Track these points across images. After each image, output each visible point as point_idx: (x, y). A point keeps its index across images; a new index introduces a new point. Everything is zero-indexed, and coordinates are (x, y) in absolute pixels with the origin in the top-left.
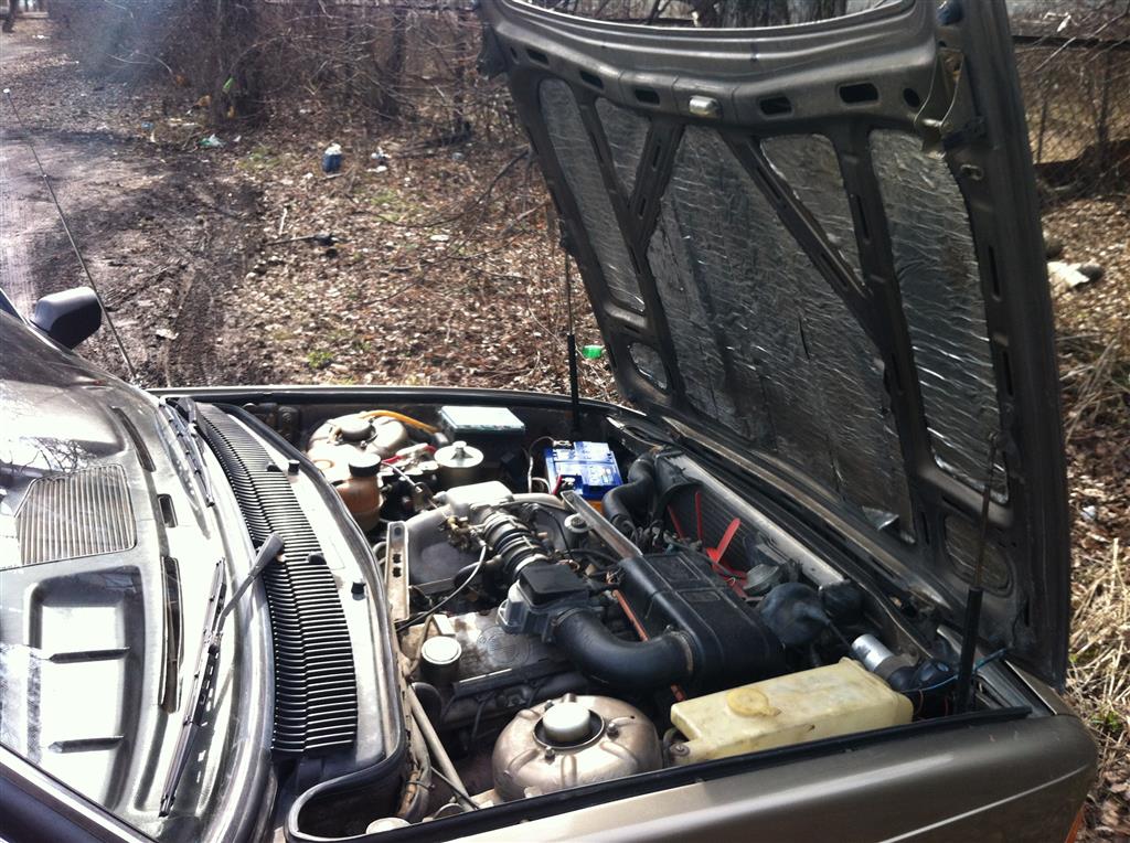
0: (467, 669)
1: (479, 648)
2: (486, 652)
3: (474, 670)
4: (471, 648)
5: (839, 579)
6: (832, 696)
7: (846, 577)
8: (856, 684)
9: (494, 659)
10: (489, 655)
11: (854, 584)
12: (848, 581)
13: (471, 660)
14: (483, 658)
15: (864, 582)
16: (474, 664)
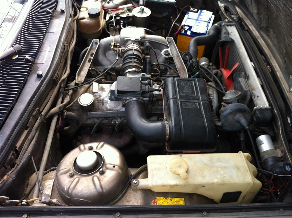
0: (97, 107)
1: (105, 100)
2: (107, 102)
3: (100, 108)
4: (102, 99)
5: (267, 105)
6: (222, 172)
7: (270, 104)
8: (238, 168)
9: (109, 106)
10: (108, 103)
11: (272, 110)
12: (270, 107)
13: (100, 104)
14: (105, 104)
15: (277, 110)
16: (101, 106)
